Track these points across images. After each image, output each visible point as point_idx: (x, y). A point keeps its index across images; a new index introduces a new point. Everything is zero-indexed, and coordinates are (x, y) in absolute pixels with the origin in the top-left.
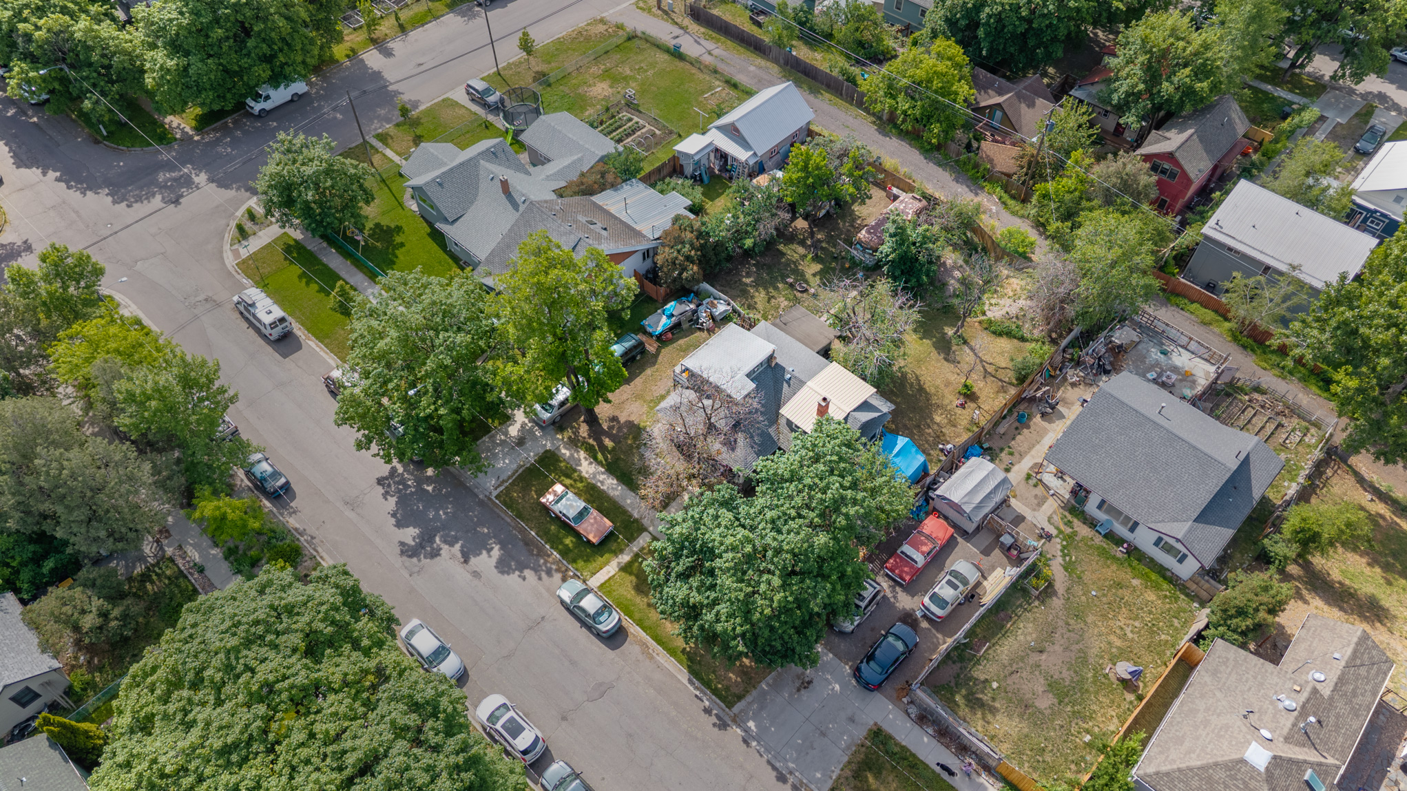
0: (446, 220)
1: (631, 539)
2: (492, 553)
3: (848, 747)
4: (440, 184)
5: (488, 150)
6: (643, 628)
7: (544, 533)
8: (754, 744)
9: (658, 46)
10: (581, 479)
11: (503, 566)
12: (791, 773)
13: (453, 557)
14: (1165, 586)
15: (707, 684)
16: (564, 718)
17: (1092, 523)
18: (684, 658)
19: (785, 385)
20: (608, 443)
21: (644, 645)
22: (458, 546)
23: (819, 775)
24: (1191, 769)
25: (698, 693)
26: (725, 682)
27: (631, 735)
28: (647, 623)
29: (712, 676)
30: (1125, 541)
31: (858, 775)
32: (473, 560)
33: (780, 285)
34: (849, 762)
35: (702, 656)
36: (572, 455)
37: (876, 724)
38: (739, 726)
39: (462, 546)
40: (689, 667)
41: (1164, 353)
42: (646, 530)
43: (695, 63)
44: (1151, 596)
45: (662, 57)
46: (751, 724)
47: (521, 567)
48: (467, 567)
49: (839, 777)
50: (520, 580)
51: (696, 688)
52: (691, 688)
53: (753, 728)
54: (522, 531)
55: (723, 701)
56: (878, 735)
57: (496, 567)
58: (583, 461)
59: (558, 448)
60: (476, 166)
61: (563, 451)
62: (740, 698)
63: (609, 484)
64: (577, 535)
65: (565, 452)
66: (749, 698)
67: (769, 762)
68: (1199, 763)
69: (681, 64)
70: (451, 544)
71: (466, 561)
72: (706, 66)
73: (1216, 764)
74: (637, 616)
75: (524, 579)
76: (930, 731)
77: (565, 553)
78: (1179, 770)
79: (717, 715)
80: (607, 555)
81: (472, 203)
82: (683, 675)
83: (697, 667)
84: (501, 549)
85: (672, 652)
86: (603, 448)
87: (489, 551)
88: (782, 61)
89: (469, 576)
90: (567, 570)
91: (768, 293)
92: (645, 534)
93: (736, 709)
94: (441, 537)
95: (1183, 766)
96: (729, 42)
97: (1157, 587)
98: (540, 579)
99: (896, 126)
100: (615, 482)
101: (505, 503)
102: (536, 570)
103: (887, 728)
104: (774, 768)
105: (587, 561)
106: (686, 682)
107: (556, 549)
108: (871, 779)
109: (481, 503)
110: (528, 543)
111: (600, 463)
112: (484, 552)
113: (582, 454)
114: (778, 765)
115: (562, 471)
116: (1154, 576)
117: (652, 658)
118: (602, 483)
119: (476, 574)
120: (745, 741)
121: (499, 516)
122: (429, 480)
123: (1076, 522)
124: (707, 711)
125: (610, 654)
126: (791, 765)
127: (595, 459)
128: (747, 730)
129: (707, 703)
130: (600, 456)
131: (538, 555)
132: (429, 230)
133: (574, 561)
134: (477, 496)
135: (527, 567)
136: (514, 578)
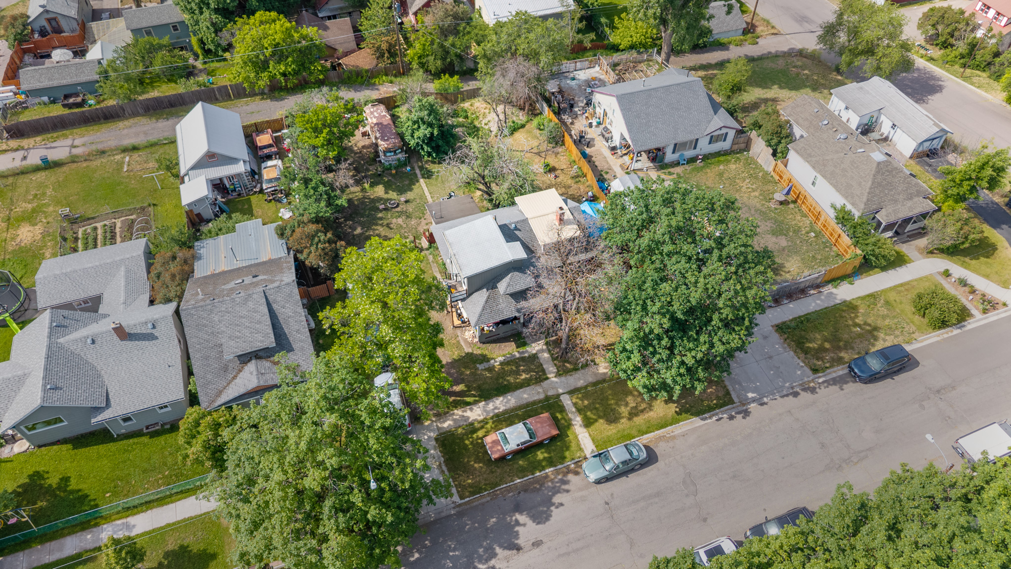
0: (97, 410)
1: (562, 409)
2: (521, 522)
3: (785, 348)
4: (56, 388)
5: (51, 328)
6: (646, 433)
7: (523, 472)
8: (765, 400)
9: (23, 172)
10: (484, 422)
11: (541, 517)
12: (792, 388)
13: (507, 559)
14: (729, 158)
15: (710, 409)
16: (705, 520)
17: (677, 164)
18: (684, 415)
19: (517, 232)
20: (460, 388)
21: (661, 438)
22: (498, 550)
23: (799, 372)
24: (871, 188)
25: (714, 418)
26: (713, 398)
27: (734, 476)
28: (644, 428)
29: (706, 403)
30: (697, 156)
31: (806, 351)
32: (520, 542)
33: (380, 215)
34: (795, 352)
35: (686, 403)
36: (454, 420)
37: (772, 326)
38: (749, 403)
39: (501, 546)
40: (692, 414)
41: (573, 79)
42: (558, 396)
43: (73, 160)
44: (733, 166)
45: (41, 176)
46: (750, 395)
47: (548, 503)
48: (525, 550)
49: (804, 362)
50: (561, 508)
51: (710, 417)
52: (709, 421)
53: (753, 395)
54: (509, 489)
55: (728, 405)
56: (781, 328)
57: (538, 523)
58: (465, 414)
59: (438, 428)
60: (61, 347)
61: (446, 425)
62: (728, 393)
63: (500, 404)
64: (539, 445)
65: (447, 424)
66: (730, 388)
67: (782, 397)
68: (870, 182)
69: (65, 169)
70: (495, 555)
71: (518, 548)
72: (89, 155)
73: (874, 176)
74: (634, 432)
75: (562, 505)
76: (786, 301)
77: (551, 463)
78: (869, 193)
79: (736, 413)
80: (569, 433)
81: (99, 376)
82: (695, 422)
83: (694, 410)
84: (521, 513)
85: (674, 422)
86: (461, 394)
87: (517, 523)
88: (141, 111)
89: (536, 551)
90: (568, 467)
91: (382, 225)
92: (562, 398)
93: (736, 400)
94: (480, 562)
95: (868, 190)
96: (75, 131)
97: (729, 161)
98: (568, 491)
99: (281, 89)
100: (501, 399)
101: (473, 493)
102: (557, 491)
103: (778, 321)
104: (787, 395)
105: (568, 448)
106: (703, 422)
107: (543, 468)
108: (811, 345)
109: (460, 515)
110: (525, 489)
111: (476, 403)
112: (517, 528)
113: (458, 412)
114: (785, 392)
115: (466, 434)
116: (722, 158)
117: (674, 437)
118: (496, 408)
119: (537, 544)
120: (762, 404)
121: (483, 504)
122: (406, 553)
123: (672, 170)
124: (731, 418)
125: (660, 464)
126: (787, 385)
127: (468, 404)
128: (754, 400)
129: (725, 416)
130: (468, 399)
131: (542, 485)
132: (70, 446)
133: (563, 458)
134: (451, 515)
135: (551, 498)
136: (556, 514)
